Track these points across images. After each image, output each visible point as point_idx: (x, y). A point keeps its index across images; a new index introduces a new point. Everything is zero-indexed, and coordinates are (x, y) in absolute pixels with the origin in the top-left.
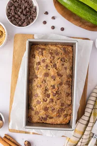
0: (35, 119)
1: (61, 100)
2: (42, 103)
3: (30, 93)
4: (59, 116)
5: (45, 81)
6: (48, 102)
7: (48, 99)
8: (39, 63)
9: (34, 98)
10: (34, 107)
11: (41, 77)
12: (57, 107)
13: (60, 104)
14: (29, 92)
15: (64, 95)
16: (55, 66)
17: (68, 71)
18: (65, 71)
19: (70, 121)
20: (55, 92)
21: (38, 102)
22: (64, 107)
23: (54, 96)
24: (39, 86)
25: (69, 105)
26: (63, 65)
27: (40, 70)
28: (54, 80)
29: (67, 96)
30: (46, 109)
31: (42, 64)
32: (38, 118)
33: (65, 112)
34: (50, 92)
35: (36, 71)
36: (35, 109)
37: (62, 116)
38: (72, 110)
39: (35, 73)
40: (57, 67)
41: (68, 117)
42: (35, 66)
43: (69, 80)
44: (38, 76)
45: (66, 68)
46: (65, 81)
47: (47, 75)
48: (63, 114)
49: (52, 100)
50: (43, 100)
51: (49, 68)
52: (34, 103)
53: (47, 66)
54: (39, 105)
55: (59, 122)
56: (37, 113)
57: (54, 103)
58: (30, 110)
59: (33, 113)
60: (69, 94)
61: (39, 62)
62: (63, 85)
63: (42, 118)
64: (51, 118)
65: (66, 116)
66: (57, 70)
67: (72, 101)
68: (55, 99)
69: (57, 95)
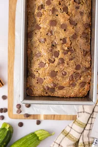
0: (38, 90)
1: (75, 60)
2: (47, 65)
3: (29, 52)
4: (74, 85)
5: (51, 32)
6: (56, 63)
7: (56, 59)
8: (42, 7)
9: (35, 58)
10: (35, 73)
11: (45, 26)
12: (70, 70)
13: (75, 67)
14: (27, 50)
15: (79, 53)
16: (65, 9)
17: (85, 18)
18: (80, 17)
19: (89, 92)
20: (66, 48)
21: (42, 65)
22: (79, 71)
23: (65, 54)
24: (43, 40)
25: (88, 69)
26: (77, 8)
27: (43, 17)
28: (65, 30)
29: (85, 55)
30: (53, 74)
31: (46, 7)
32: (42, 89)
33: (82, 79)
34: (58, 48)
35: (38, 19)
36: (37, 75)
37: (78, 84)
38: (91, 75)
39: (35, 22)
40: (69, 11)
41: (86, 87)
42: (36, 11)
43: (86, 31)
44: (41, 26)
45: (82, 13)
46: (80, 33)
47: (53, 23)
48: (79, 81)
49: (62, 61)
50: (49, 60)
51: (57, 13)
52: (35, 66)
53: (54, 10)
54: (42, 69)
55: (73, 94)
56: (40, 81)
57: (66, 65)
58: (30, 77)
59: (34, 82)
60: (87, 53)
61: (42, 5)
62: (79, 38)
63: (48, 88)
64: (61, 88)
65: (83, 84)
66: (69, 15)
67: (91, 62)
68: (66, 58)
69: (69, 53)
